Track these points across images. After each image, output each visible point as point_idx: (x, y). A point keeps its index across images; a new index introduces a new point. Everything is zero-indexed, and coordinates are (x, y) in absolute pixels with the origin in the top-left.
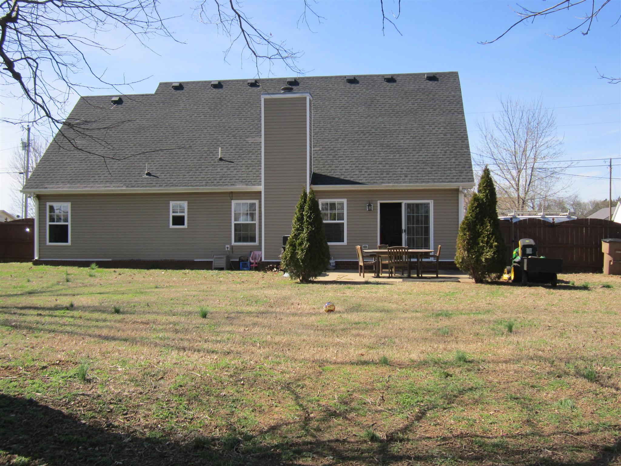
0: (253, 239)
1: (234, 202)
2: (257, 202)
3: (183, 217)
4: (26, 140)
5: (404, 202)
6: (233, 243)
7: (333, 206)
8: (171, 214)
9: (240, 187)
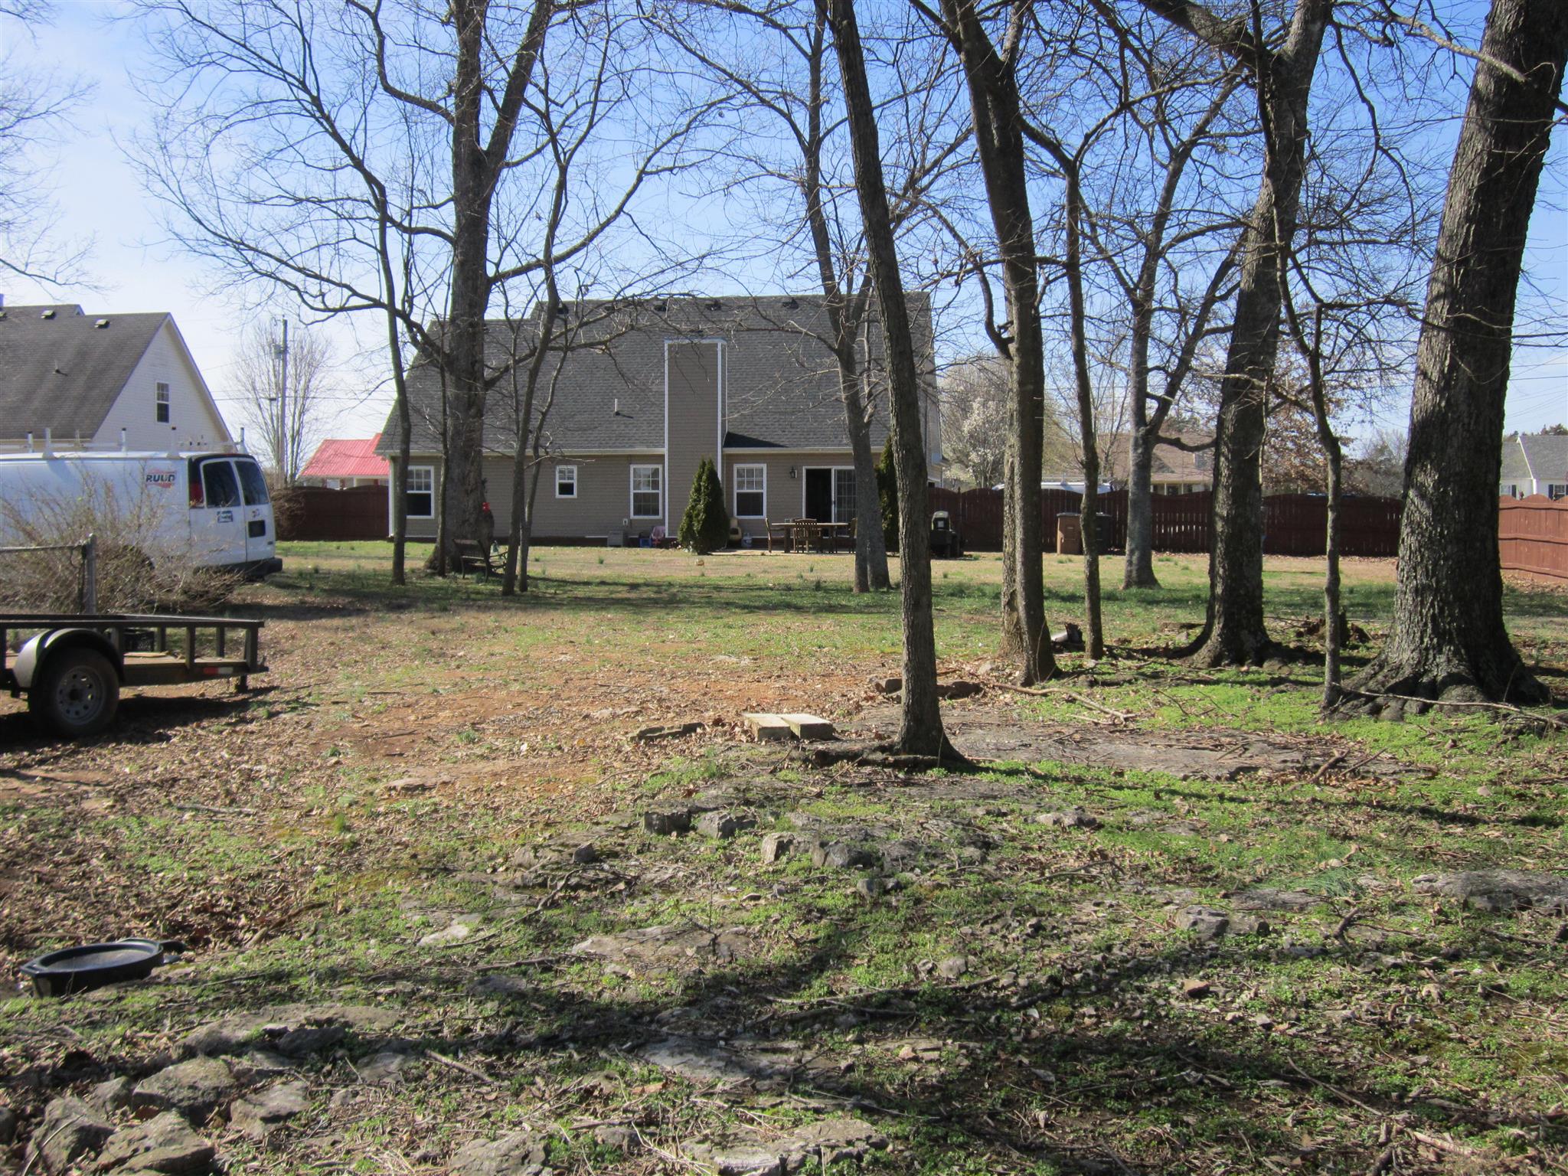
0: (656, 512)
1: (632, 467)
2: (660, 467)
3: (572, 485)
4: (280, 342)
5: (834, 468)
6: (632, 516)
7: (750, 472)
8: (558, 481)
9: (640, 450)
